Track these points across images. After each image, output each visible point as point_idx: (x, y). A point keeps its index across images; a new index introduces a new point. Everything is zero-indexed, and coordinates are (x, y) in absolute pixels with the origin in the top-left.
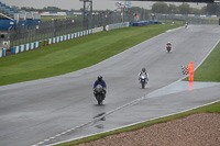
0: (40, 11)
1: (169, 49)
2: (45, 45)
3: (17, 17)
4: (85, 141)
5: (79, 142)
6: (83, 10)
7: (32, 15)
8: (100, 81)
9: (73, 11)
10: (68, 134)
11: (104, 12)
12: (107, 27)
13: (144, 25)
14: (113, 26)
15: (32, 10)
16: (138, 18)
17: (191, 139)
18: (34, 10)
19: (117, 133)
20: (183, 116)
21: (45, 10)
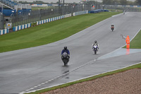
0: (31, 4)
1: (113, 29)
2: (34, 25)
3: (16, 7)
4: (60, 87)
5: (56, 88)
6: (58, 3)
7: (26, 7)
8: (66, 50)
9: (52, 3)
10: (50, 82)
11: (72, 4)
12: (74, 14)
13: (97, 12)
14: (78, 13)
15: (26, 3)
16: (94, 8)
17: (128, 86)
18: (27, 3)
19: (80, 82)
20: (122, 71)
21: (34, 3)
